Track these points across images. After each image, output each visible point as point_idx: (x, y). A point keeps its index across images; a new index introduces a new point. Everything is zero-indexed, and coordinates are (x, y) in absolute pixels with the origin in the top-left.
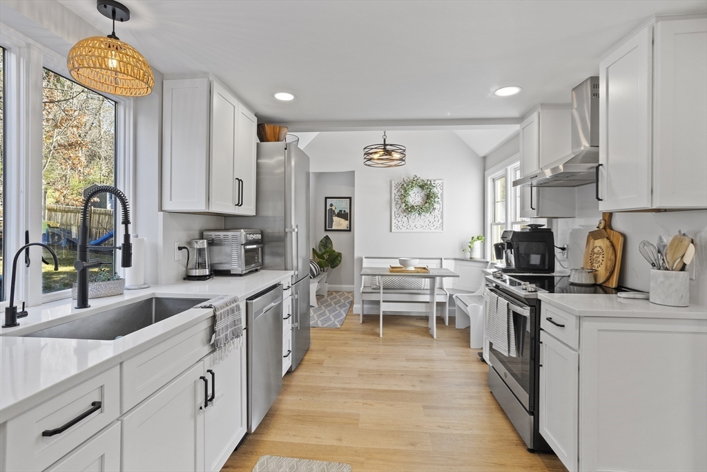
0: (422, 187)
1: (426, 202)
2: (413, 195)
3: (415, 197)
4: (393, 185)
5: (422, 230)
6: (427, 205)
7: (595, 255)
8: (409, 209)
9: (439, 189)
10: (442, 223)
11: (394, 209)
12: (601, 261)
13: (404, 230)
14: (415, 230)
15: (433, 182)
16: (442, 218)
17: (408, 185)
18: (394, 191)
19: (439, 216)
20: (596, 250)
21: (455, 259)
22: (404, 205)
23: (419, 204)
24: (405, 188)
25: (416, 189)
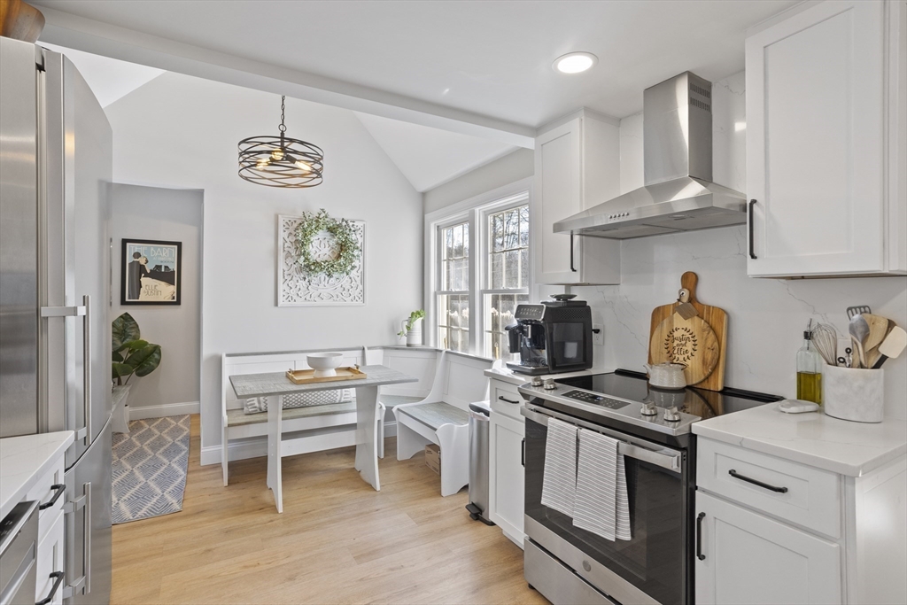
0: (332, 231)
1: (339, 256)
2: (316, 243)
3: (320, 247)
4: (281, 223)
5: (330, 302)
6: (342, 260)
7: (676, 342)
8: (311, 267)
9: (358, 236)
10: (363, 291)
11: (282, 266)
12: (690, 350)
13: (300, 302)
14: (319, 302)
15: (351, 224)
16: (363, 282)
17: (310, 225)
18: (282, 235)
19: (358, 279)
20: (676, 334)
21: (384, 348)
22: (302, 258)
23: (326, 258)
24: (303, 229)
25: (322, 234)
